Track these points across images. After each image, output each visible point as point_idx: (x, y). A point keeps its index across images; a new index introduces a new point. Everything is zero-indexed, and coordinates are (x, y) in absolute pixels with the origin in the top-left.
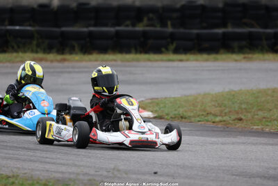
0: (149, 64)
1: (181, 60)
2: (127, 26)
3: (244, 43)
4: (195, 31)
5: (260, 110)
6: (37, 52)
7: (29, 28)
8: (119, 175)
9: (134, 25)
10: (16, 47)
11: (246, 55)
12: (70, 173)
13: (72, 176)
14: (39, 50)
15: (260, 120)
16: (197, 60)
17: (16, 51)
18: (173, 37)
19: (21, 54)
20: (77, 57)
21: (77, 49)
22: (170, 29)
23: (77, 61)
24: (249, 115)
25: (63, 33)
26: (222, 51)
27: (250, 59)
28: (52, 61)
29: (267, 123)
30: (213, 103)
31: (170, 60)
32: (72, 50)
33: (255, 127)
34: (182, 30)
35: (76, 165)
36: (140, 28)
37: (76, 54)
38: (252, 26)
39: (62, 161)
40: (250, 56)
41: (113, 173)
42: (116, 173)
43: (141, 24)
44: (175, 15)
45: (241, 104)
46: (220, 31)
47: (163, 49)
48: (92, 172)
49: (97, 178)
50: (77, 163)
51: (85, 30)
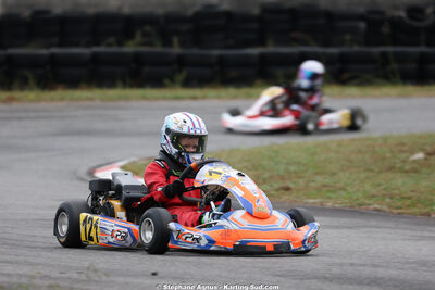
0: (145, 103)
1: (194, 98)
2: (110, 45)
4: (216, 52)
5: (317, 174)
8: (97, 279)
9: (120, 44)
12: (20, 276)
13: (24, 280)
15: (319, 190)
16: (219, 97)
18: (181, 62)
20: (31, 94)
21: (31, 82)
22: (176, 50)
23: (33, 101)
24: (301, 182)
25: (10, 58)
26: (258, 82)
29: (329, 194)
30: (245, 164)
31: (177, 98)
32: (24, 84)
33: (311, 201)
34: (195, 51)
35: (30, 264)
36: (130, 48)
37: (31, 89)
38: (305, 44)
39: (8, 258)
41: (87, 276)
42: (92, 274)
43: (131, 43)
44: (184, 28)
45: (288, 164)
46: (254, 51)
47: (167, 81)
48: (55, 274)
49: (61, 284)
50: (31, 260)
51: (44, 52)
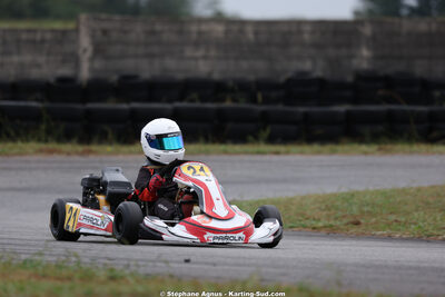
3: (380, 128)
6: (46, 141)
7: (34, 104)
10: (12, 134)
11: (382, 146)
14: (49, 139)
17: (13, 140)
19: (20, 144)
21: (111, 136)
25: (89, 112)
26: (344, 140)
27: (388, 152)
28: (69, 154)
32: (103, 139)
37: (111, 144)
38: (395, 102)
40: (389, 146)
51: (125, 106)
